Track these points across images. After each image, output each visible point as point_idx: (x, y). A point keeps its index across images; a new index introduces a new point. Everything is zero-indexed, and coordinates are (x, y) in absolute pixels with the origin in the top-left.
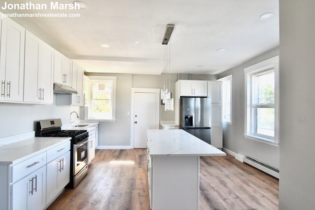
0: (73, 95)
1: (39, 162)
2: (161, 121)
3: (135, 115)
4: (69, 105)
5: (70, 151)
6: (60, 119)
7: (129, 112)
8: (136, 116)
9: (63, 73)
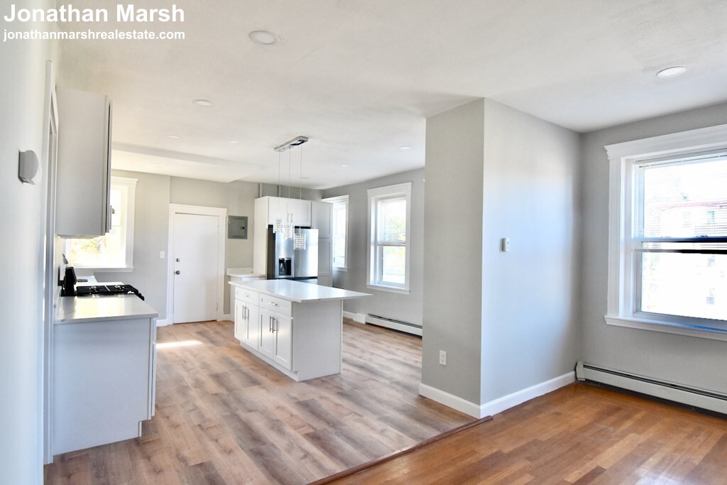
2: (228, 269)
3: (176, 258)
8: (178, 260)
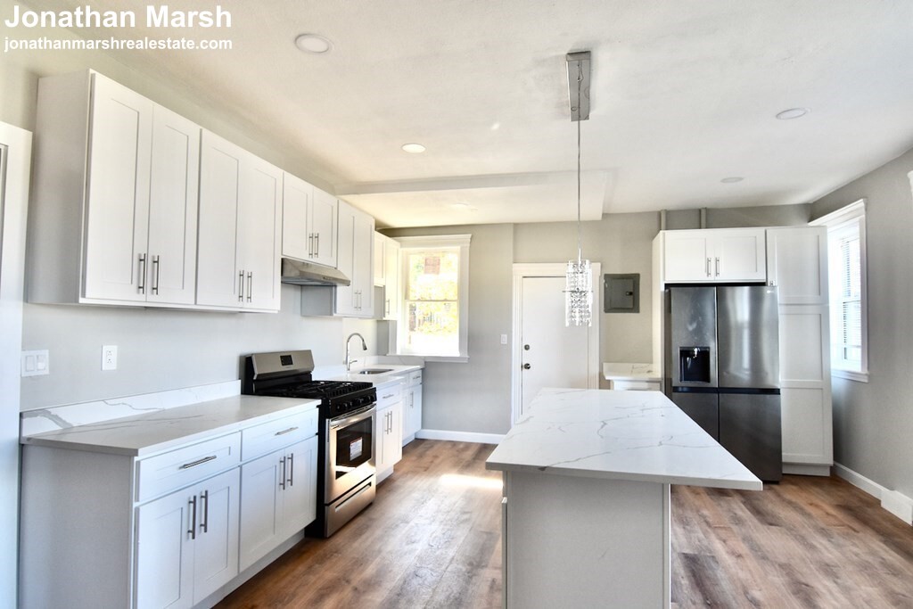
0: (341, 289)
1: (215, 457)
2: (605, 364)
3: (524, 344)
4: (331, 314)
5: (317, 436)
6: (310, 351)
7: (506, 336)
8: (527, 348)
9: (310, 232)
